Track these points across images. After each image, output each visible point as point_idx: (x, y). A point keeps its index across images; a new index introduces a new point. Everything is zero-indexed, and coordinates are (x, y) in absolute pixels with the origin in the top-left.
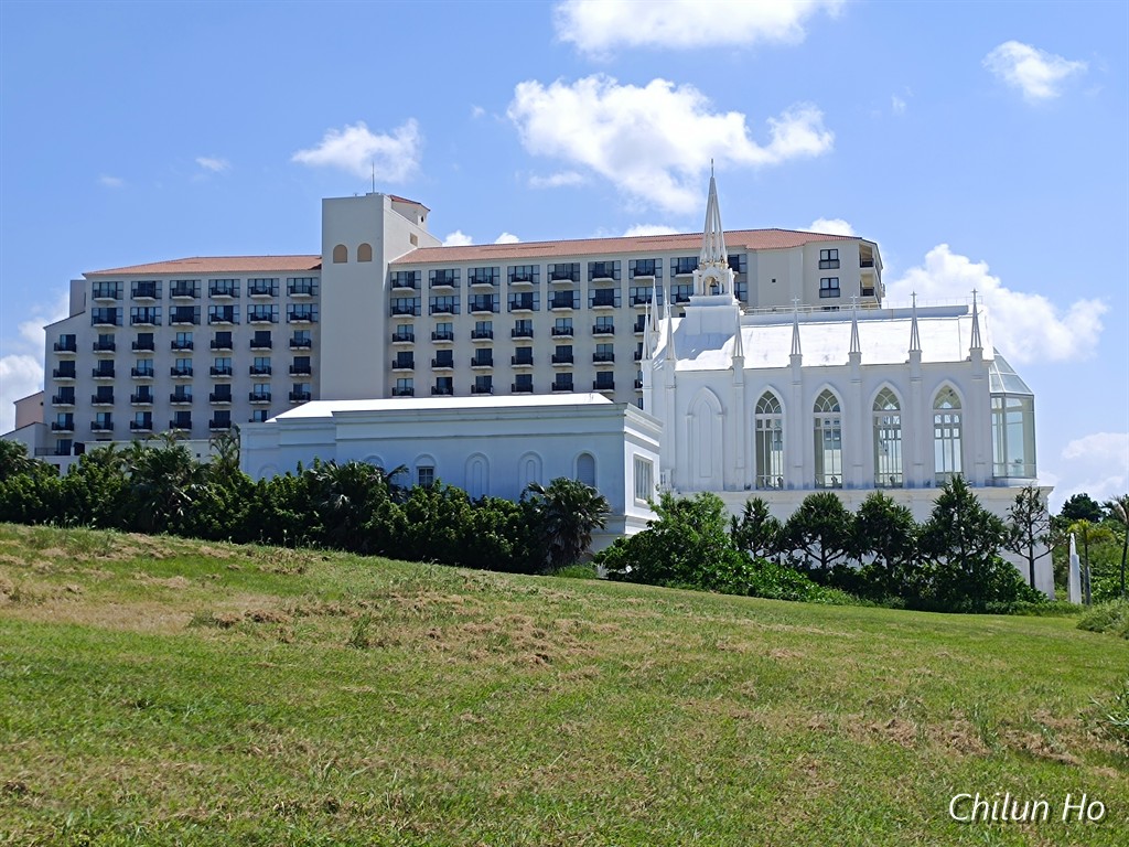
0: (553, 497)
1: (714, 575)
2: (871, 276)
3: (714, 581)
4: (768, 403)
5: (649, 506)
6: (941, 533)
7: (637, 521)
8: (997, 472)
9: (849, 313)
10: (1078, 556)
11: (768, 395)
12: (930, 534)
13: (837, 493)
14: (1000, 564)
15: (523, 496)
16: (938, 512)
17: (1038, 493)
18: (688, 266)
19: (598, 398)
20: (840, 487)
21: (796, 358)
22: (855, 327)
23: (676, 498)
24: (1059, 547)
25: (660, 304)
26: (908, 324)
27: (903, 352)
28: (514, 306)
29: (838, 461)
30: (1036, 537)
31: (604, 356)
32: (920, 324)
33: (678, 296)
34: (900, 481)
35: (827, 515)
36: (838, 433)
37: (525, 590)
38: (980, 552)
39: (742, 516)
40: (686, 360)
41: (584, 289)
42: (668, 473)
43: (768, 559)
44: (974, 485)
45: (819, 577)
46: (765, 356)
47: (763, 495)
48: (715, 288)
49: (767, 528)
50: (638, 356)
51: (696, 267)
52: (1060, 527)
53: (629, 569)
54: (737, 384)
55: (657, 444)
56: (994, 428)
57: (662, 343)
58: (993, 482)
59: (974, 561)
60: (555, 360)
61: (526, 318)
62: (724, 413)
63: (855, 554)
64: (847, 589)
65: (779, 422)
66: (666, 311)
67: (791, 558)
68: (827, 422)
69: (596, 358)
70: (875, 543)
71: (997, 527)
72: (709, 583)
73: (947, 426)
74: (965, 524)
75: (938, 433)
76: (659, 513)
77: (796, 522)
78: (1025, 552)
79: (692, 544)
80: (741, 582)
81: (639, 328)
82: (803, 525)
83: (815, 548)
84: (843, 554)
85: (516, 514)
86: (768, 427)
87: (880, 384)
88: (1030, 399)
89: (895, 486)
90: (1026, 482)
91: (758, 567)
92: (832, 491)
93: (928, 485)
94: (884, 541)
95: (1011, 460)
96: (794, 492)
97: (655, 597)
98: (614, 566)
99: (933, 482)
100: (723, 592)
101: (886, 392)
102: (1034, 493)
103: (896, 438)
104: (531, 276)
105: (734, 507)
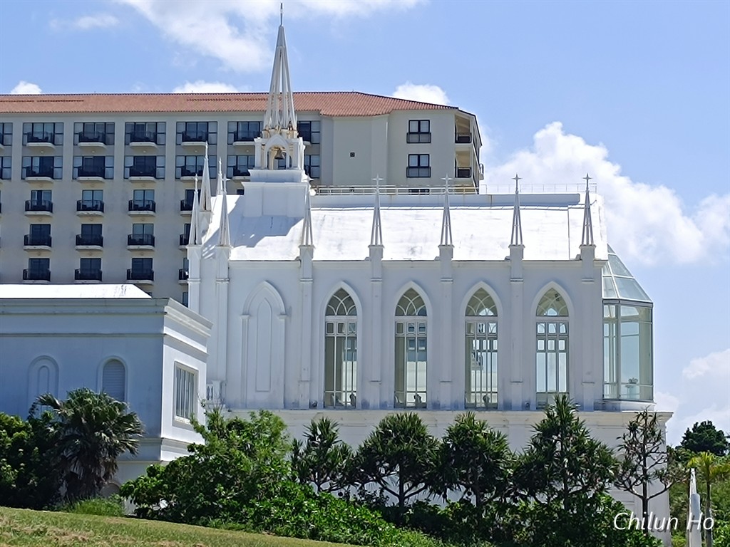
0: (70, 413)
1: (268, 512)
2: (467, 154)
3: (267, 520)
4: (341, 303)
5: (192, 426)
6: (540, 465)
7: (176, 445)
8: (607, 392)
9: (441, 198)
10: (699, 496)
11: (342, 293)
12: (528, 466)
13: (421, 415)
14: (609, 503)
15: (32, 410)
16: (538, 440)
17: (654, 420)
18: (249, 131)
19: (132, 291)
20: (424, 407)
21: (376, 249)
22: (447, 215)
23: (226, 416)
24: (677, 485)
25: (213, 177)
26: (508, 214)
27: (502, 246)
28: (30, 172)
29: (422, 376)
30: (651, 471)
31: (141, 238)
32: (525, 214)
33: (235, 168)
34: (494, 401)
35: (407, 440)
36: (423, 341)
37: (29, 529)
38: (585, 489)
39: (305, 441)
40: (245, 247)
41: (119, 154)
42: (216, 385)
43: (335, 494)
44: (581, 408)
45: (396, 516)
46: (340, 246)
47: (331, 415)
48: (281, 161)
49: (335, 456)
50: (184, 241)
51: (259, 135)
52: (679, 460)
53: (163, 504)
54: (304, 279)
55: (205, 351)
56: (606, 341)
57: (215, 225)
58: (603, 406)
59: (579, 499)
60: (79, 241)
61: (45, 188)
62: (287, 313)
63: (439, 489)
64: (429, 531)
65: (353, 326)
66: (220, 186)
67: (362, 493)
68: (411, 328)
69: (131, 241)
70: (463, 476)
71: (606, 460)
72: (261, 522)
73: (552, 337)
74: (569, 455)
75: (541, 343)
76: (205, 436)
77: (370, 449)
78: (638, 489)
79: (243, 474)
80: (301, 522)
81: (187, 206)
82: (378, 453)
83: (392, 480)
84: (425, 488)
85: (23, 433)
86: (340, 331)
87: (473, 284)
88: (648, 308)
89: (489, 407)
90: (640, 406)
91: (322, 504)
92: (414, 412)
93: (526, 407)
94: (474, 473)
95: (625, 379)
96: (369, 412)
97: (193, 540)
98: (144, 499)
99: (533, 403)
100: (278, 534)
101: (482, 293)
102: (650, 419)
103: (491, 350)
104: (53, 136)
105: (297, 429)
